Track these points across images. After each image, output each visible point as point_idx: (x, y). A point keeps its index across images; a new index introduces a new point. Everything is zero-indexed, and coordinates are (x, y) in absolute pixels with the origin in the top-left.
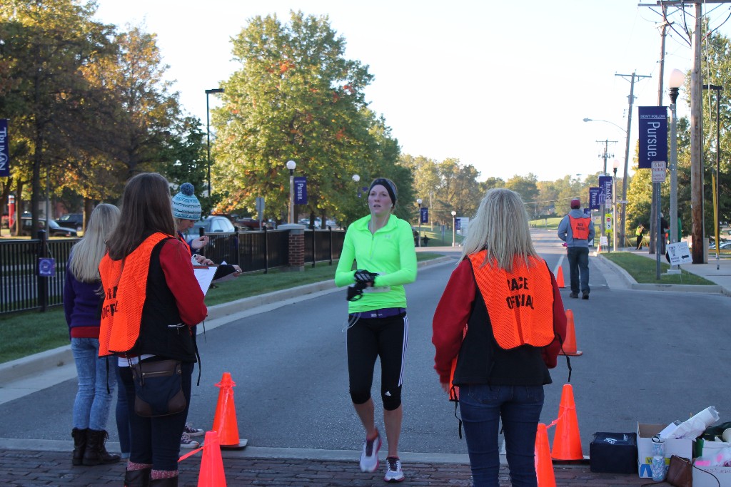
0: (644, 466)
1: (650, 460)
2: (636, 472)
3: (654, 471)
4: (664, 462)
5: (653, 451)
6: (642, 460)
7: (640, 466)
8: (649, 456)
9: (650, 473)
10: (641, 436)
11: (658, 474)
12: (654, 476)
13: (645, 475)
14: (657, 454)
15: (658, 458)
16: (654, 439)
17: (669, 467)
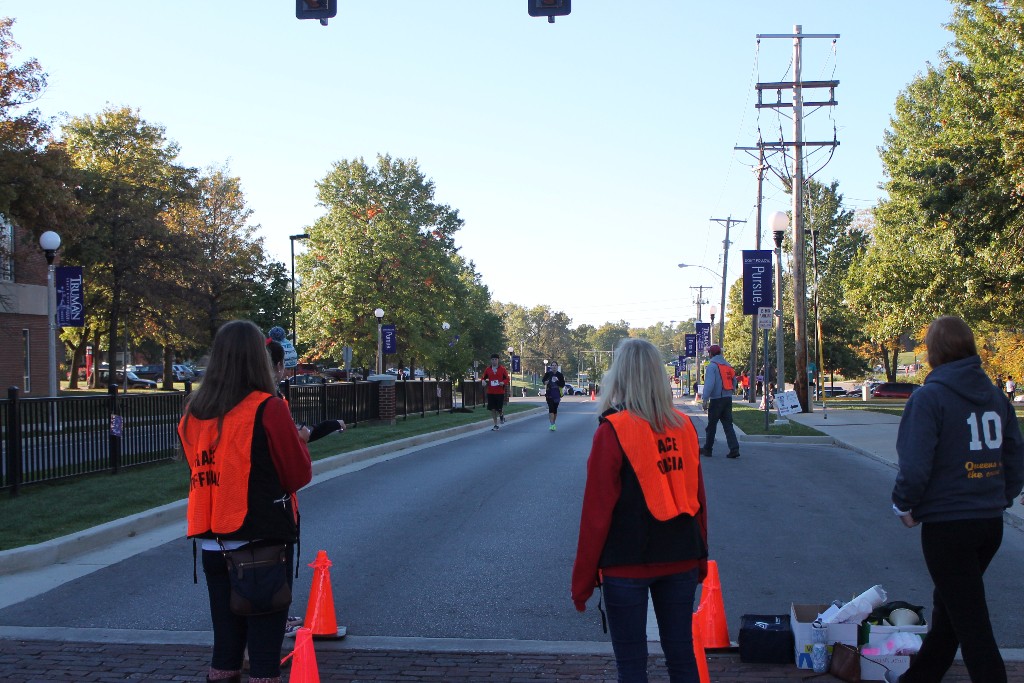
0: (802, 655)
1: (810, 649)
2: (792, 660)
3: (815, 661)
4: (827, 652)
5: (813, 638)
6: (800, 647)
7: (798, 655)
8: (809, 644)
9: (810, 664)
10: (800, 619)
11: (819, 664)
12: (815, 666)
13: (805, 666)
14: (818, 642)
15: (819, 646)
16: (816, 624)
17: (832, 656)
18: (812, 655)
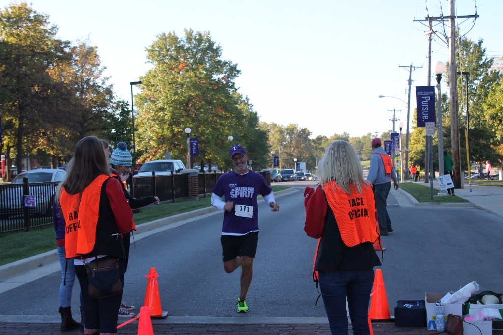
0: (431, 322)
1: (435, 318)
2: (426, 326)
3: (438, 325)
4: (444, 319)
5: (436, 312)
6: (430, 318)
7: (428, 322)
8: (434, 315)
9: (435, 326)
10: (428, 302)
11: (440, 327)
12: (437, 328)
13: (432, 328)
14: (439, 314)
15: (440, 316)
16: (437, 304)
17: (448, 322)
18: (436, 322)
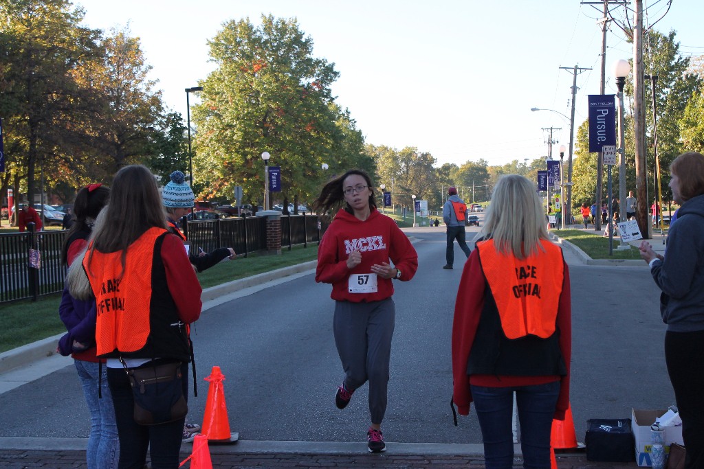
0: (642, 455)
1: (649, 449)
2: (634, 460)
3: (654, 460)
4: (664, 452)
5: (652, 439)
6: (640, 448)
7: (638, 455)
8: (648, 444)
9: (649, 462)
10: (640, 423)
11: (656, 461)
12: (654, 465)
13: (644, 464)
14: (656, 443)
15: (657, 447)
16: (653, 427)
17: (669, 455)
18: (651, 455)
